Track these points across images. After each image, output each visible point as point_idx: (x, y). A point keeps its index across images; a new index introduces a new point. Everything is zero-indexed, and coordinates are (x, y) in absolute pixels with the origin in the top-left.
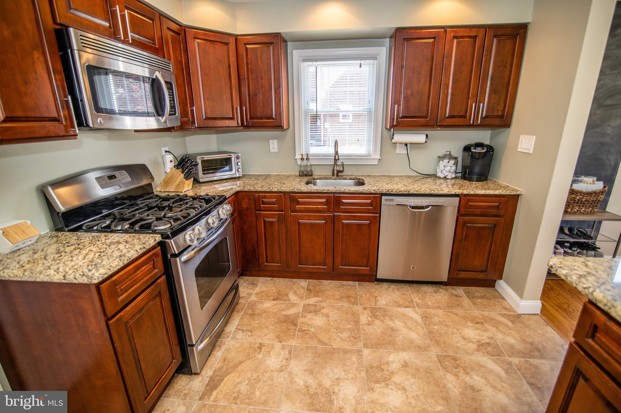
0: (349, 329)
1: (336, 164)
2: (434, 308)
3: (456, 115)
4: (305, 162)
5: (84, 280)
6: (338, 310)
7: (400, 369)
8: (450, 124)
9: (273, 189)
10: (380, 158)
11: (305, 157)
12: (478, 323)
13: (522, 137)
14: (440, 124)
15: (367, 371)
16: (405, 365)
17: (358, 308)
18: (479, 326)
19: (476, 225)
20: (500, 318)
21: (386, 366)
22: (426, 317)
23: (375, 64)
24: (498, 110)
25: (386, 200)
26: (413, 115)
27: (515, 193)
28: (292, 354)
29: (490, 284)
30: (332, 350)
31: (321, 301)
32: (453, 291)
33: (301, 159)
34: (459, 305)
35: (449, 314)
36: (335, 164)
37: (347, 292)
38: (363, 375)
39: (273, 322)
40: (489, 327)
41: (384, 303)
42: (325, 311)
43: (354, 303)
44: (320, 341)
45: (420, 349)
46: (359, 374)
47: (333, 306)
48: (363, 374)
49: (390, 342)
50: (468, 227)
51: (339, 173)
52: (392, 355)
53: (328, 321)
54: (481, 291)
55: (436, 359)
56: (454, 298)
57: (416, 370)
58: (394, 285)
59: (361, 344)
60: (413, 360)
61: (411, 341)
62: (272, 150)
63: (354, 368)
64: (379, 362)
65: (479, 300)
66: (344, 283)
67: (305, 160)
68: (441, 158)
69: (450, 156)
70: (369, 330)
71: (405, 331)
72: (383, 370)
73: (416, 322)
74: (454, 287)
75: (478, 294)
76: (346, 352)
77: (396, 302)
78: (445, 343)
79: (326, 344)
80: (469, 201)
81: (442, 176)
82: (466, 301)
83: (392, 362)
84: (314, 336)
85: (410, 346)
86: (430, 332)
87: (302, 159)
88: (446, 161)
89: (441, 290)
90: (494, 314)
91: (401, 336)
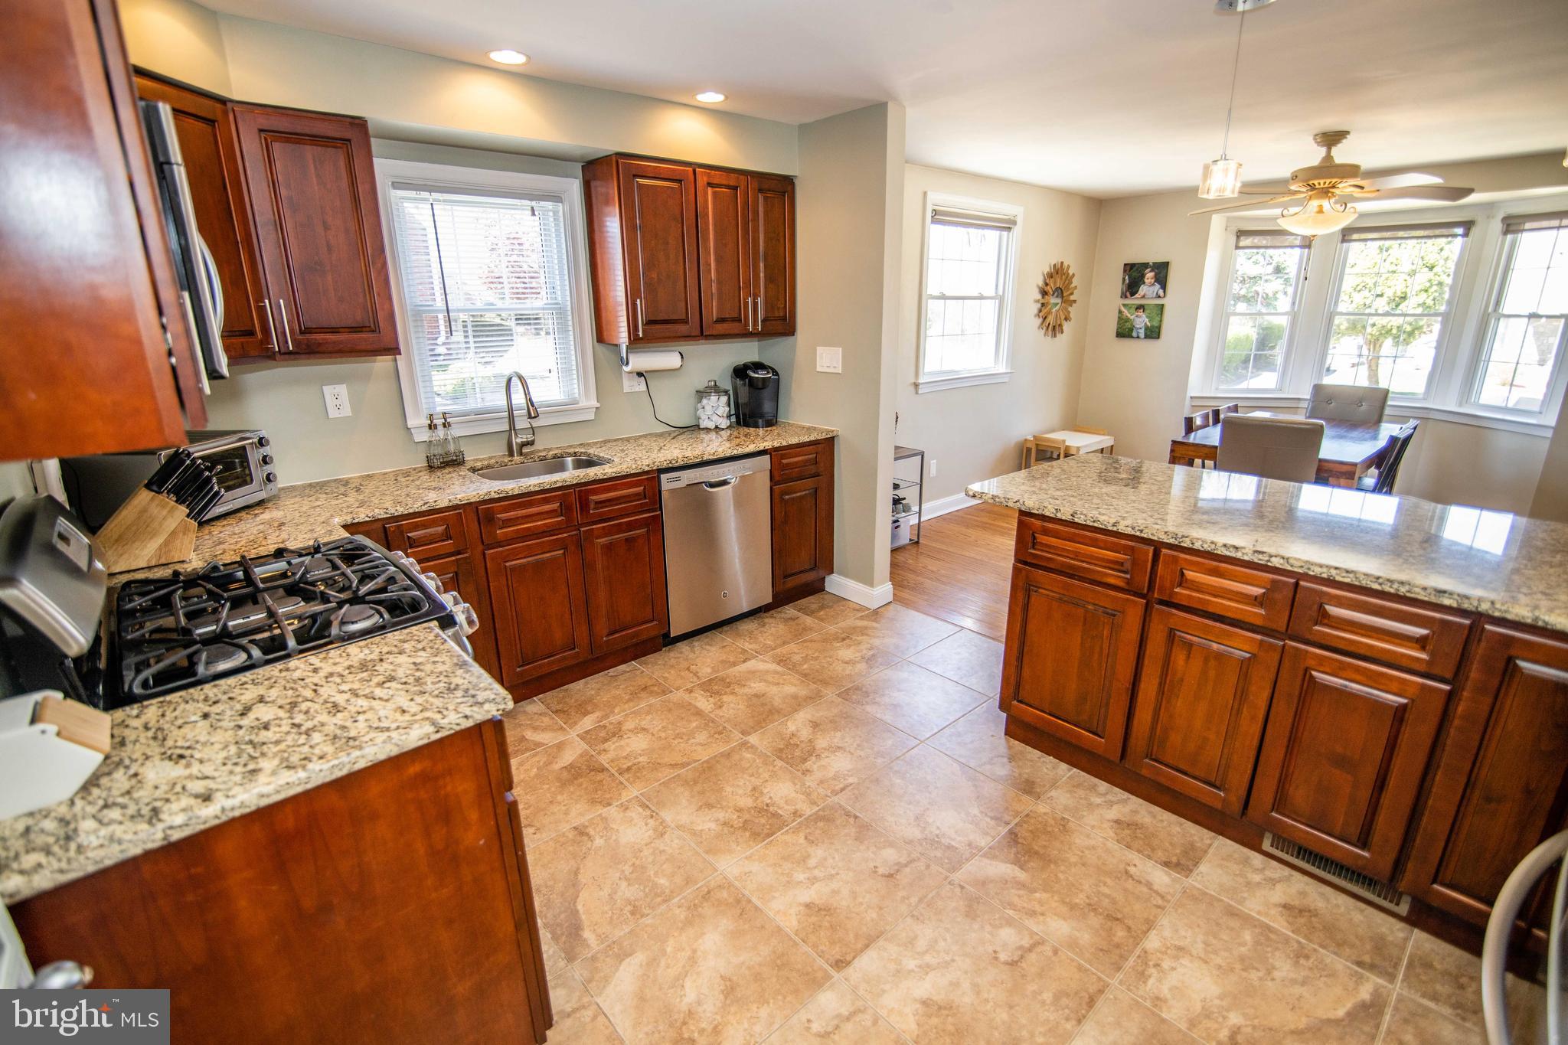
0: (697, 727)
1: (515, 429)
2: (780, 646)
3: (727, 316)
4: (441, 432)
5: (488, 711)
6: (648, 713)
7: (813, 732)
8: (722, 333)
9: (437, 503)
10: (598, 405)
11: (439, 422)
12: (844, 639)
13: (820, 350)
14: (708, 333)
15: (780, 758)
16: (815, 725)
17: (678, 696)
18: (847, 641)
19: (794, 495)
20: (860, 623)
21: (795, 739)
22: (781, 661)
23: (558, 212)
24: (779, 308)
25: (670, 480)
26: (666, 318)
27: (824, 436)
28: (650, 806)
29: (816, 588)
30: (705, 765)
31: (606, 716)
32: (783, 615)
33: (430, 427)
34: (806, 629)
35: (805, 645)
36: (511, 429)
37: (634, 684)
38: (780, 765)
39: (553, 789)
40: (859, 638)
41: (709, 670)
42: (629, 725)
43: (664, 691)
44: (674, 766)
45: (813, 698)
46: (774, 766)
47: (634, 712)
48: (779, 763)
49: (770, 712)
50: (786, 501)
51: (524, 448)
52: (789, 723)
53: (653, 735)
54: (813, 601)
55: (840, 700)
56: (791, 623)
57: (831, 722)
58: (699, 640)
59: (737, 735)
60: (817, 715)
61: (795, 697)
62: (333, 413)
63: (760, 765)
64: (783, 739)
65: (822, 613)
66: (612, 672)
67: (440, 427)
68: (701, 394)
69: (716, 389)
70: (727, 712)
71: (774, 690)
72: (798, 745)
73: (776, 672)
74: (779, 609)
75: (814, 607)
76: (727, 755)
77: (722, 662)
78: (831, 678)
79: (689, 764)
80: (783, 457)
81: (712, 425)
82: (809, 620)
83: (798, 731)
84: (656, 766)
85: (797, 704)
86: (805, 675)
87: (432, 427)
88: (714, 398)
89: (766, 620)
90: (851, 621)
91: (776, 698)
